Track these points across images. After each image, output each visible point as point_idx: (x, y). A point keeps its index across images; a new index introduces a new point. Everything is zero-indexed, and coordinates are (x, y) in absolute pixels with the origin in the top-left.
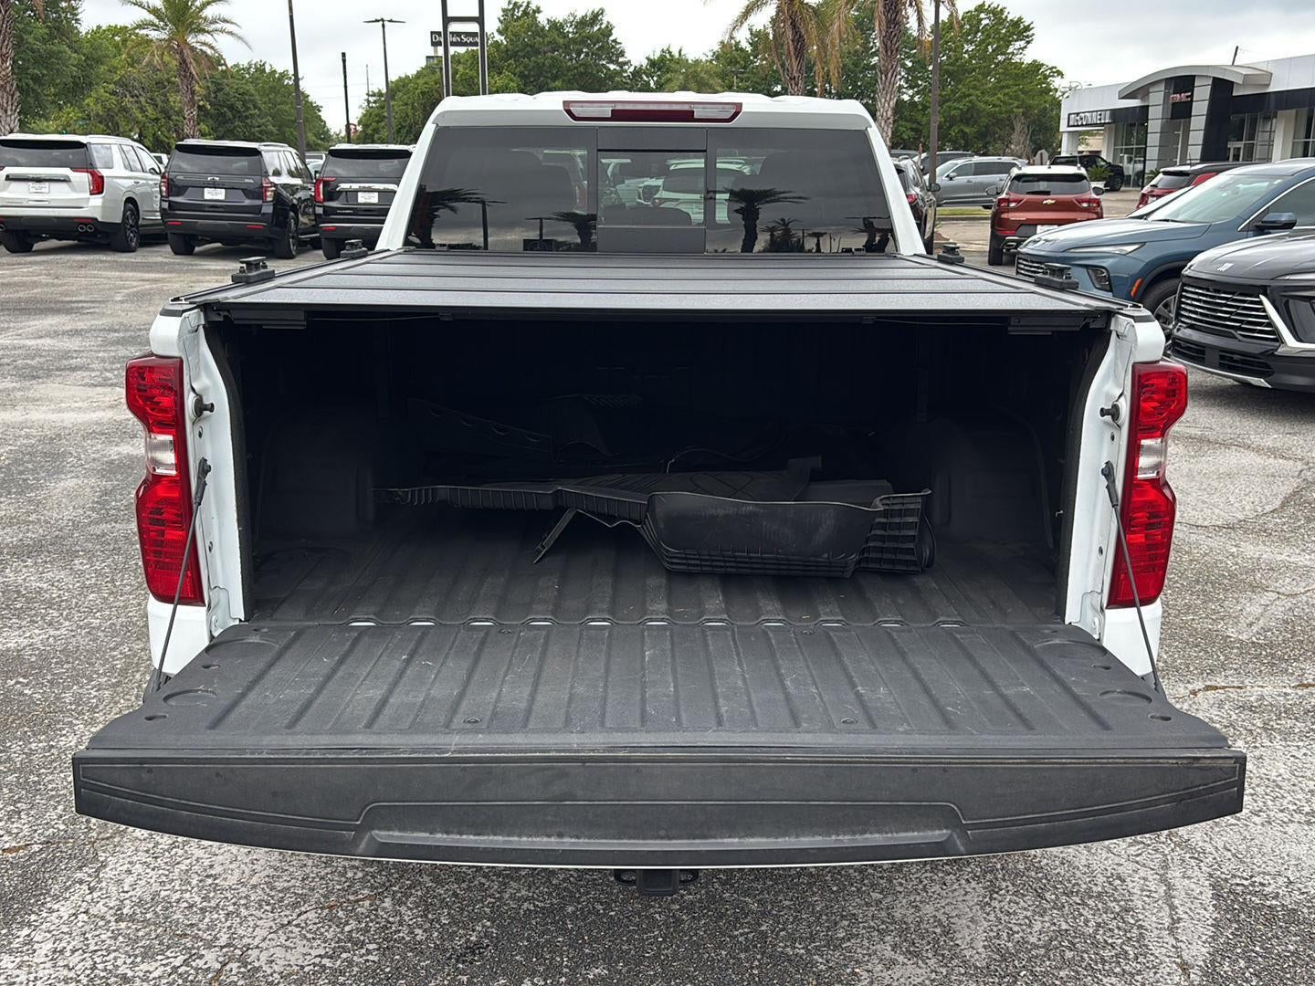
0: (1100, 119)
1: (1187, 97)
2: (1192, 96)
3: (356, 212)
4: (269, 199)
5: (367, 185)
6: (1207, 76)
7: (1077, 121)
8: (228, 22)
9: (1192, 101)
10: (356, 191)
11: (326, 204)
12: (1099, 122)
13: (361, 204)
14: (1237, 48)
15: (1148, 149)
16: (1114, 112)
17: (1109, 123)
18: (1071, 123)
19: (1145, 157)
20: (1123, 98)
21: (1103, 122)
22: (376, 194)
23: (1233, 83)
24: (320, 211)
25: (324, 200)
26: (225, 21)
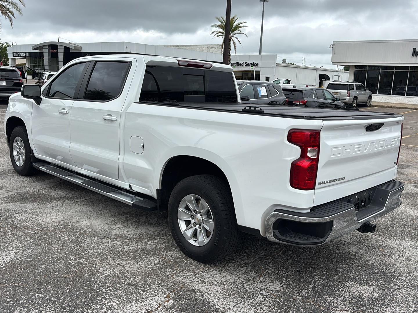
0: (25, 55)
1: (56, 51)
2: (58, 51)
6: (62, 46)
7: (16, 55)
9: (58, 53)
12: (25, 56)
14: (59, 37)
15: (45, 66)
16: (30, 53)
17: (29, 57)
18: (14, 55)
19: (44, 68)
20: (33, 49)
21: (26, 56)
23: (70, 48)
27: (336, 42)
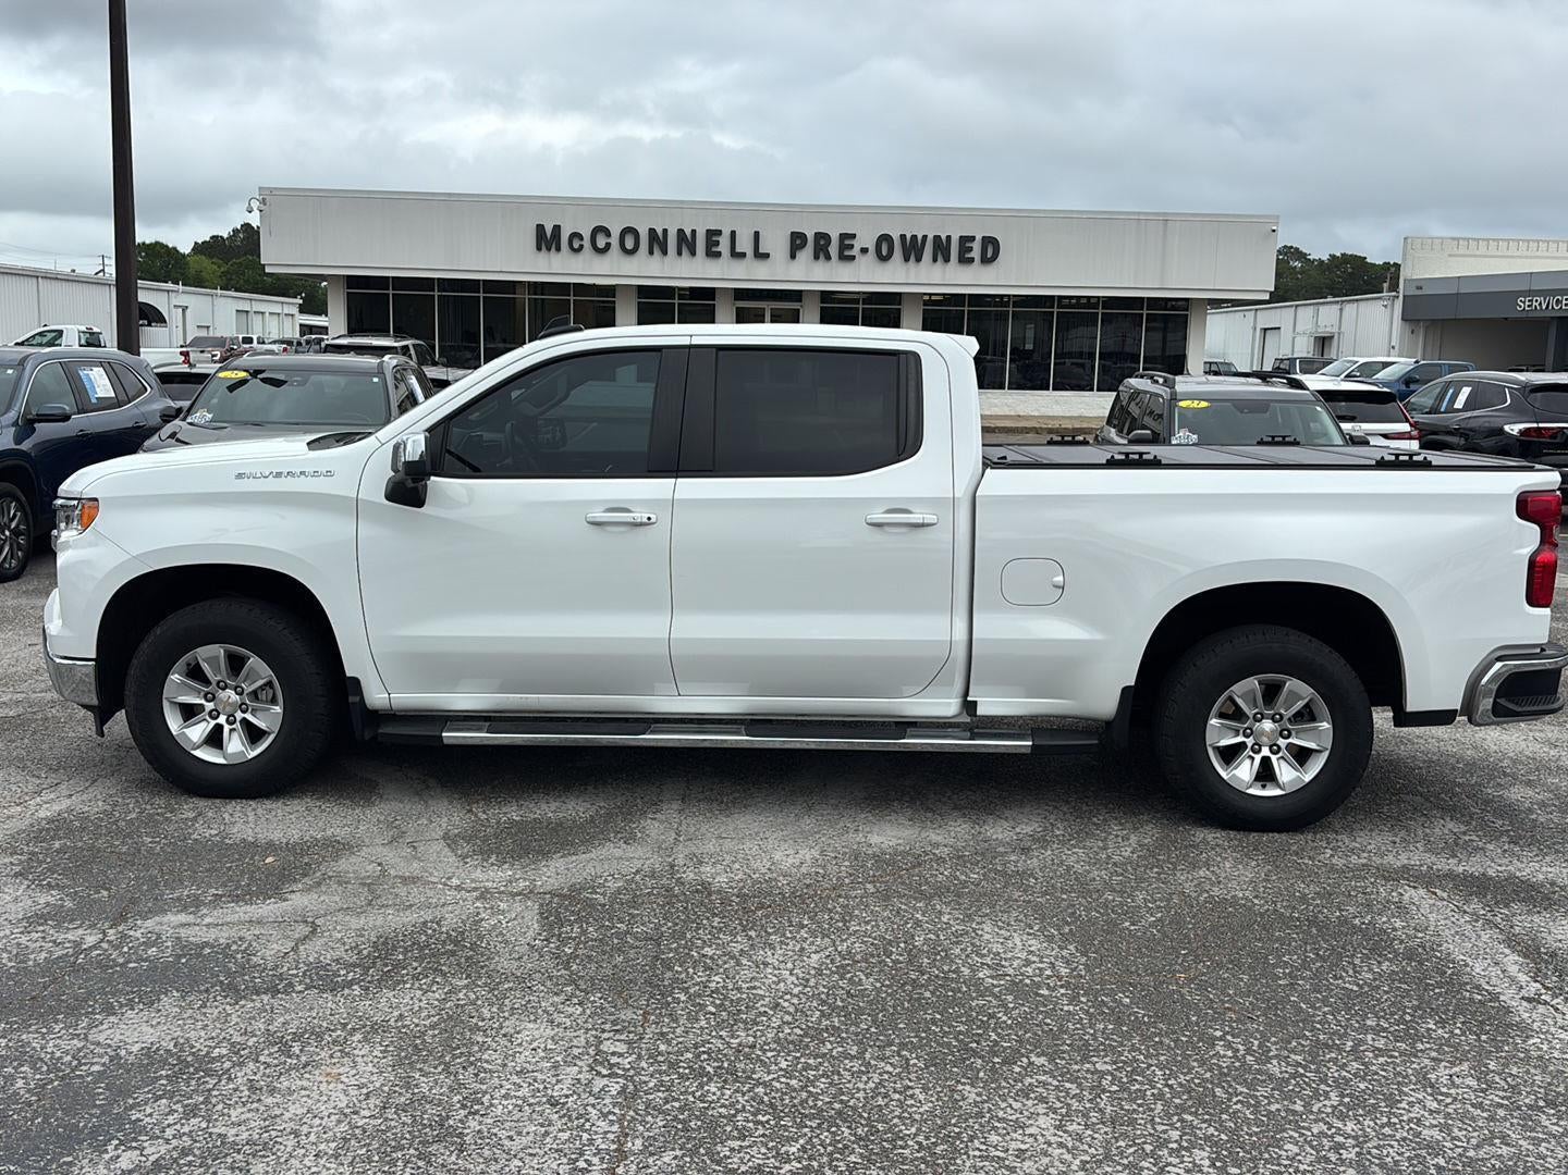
27: (271, 190)
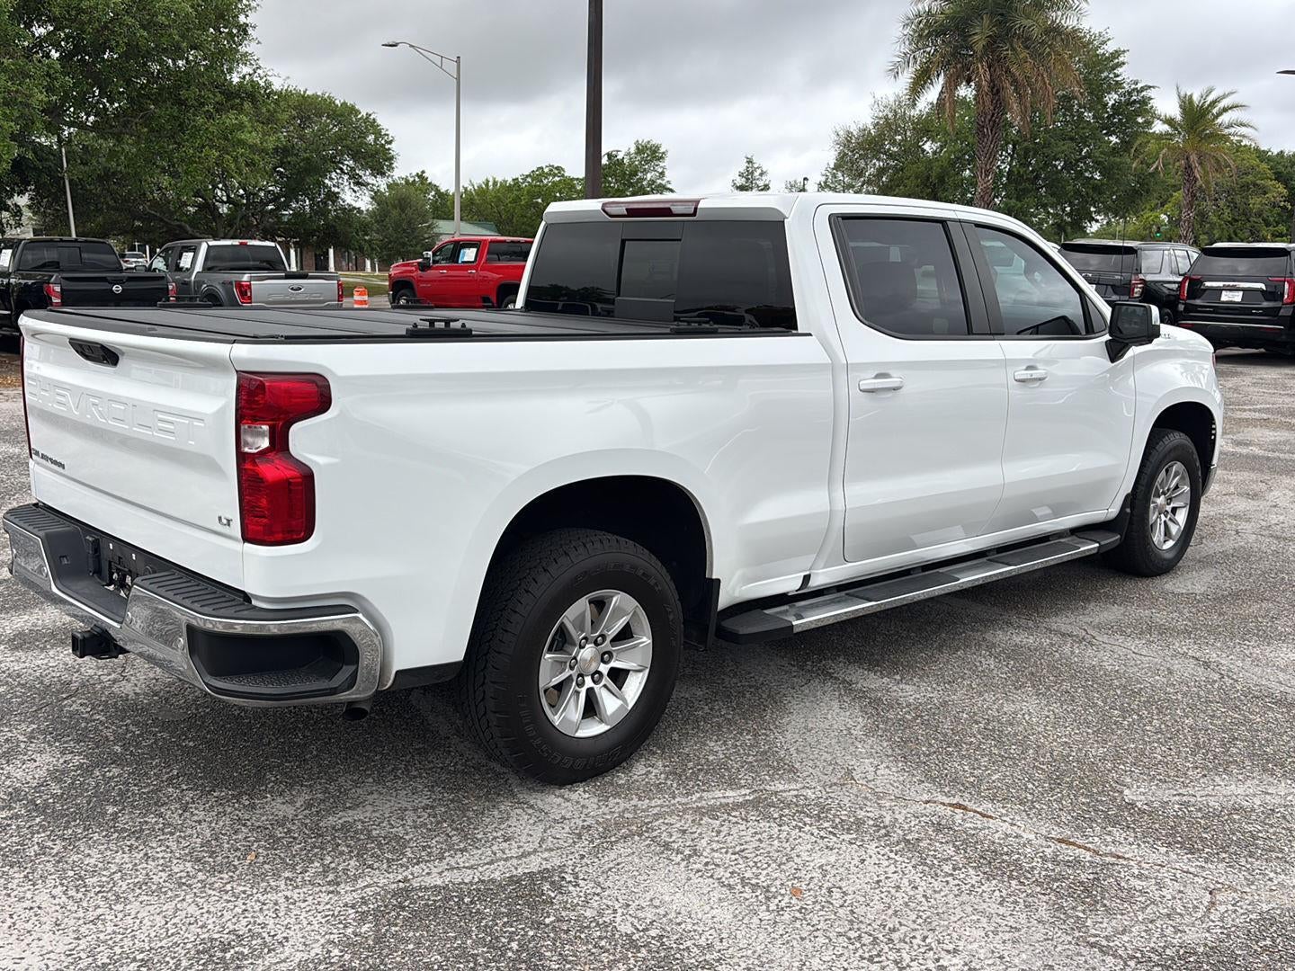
3: (1216, 310)
4: (1136, 295)
5: (1231, 284)
8: (1245, 125)
10: (1220, 290)
11: (1188, 301)
13: (1223, 303)
22: (1241, 293)
24: (1181, 307)
25: (1188, 298)
26: (1242, 125)
